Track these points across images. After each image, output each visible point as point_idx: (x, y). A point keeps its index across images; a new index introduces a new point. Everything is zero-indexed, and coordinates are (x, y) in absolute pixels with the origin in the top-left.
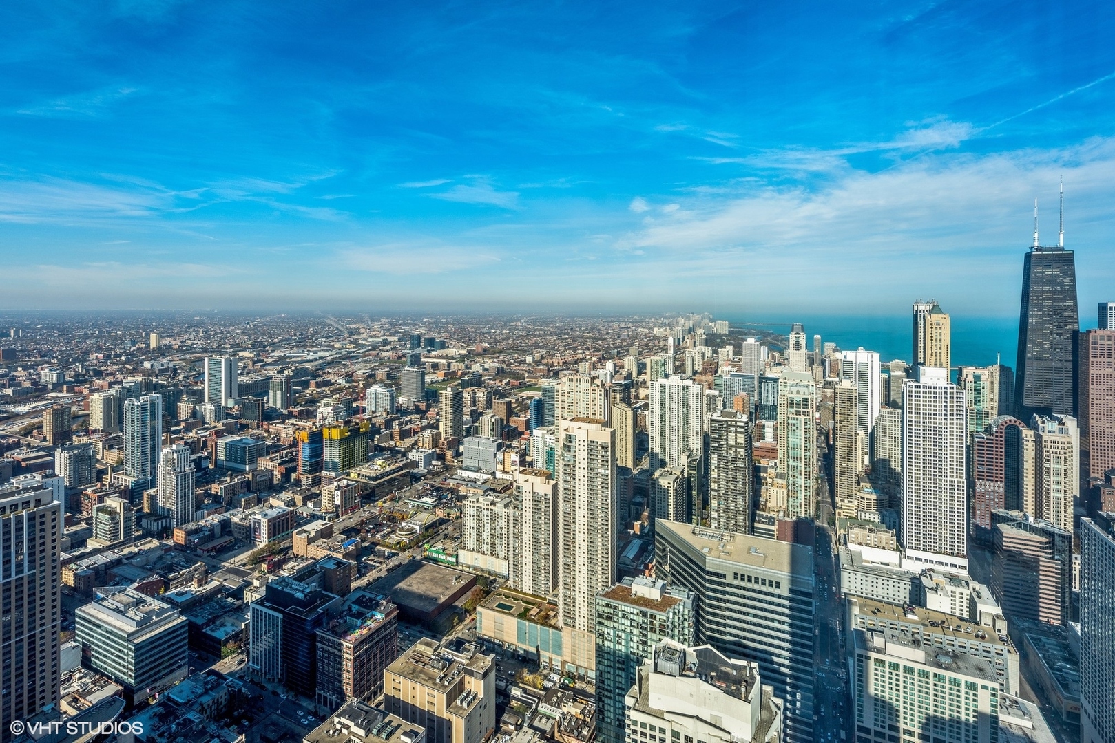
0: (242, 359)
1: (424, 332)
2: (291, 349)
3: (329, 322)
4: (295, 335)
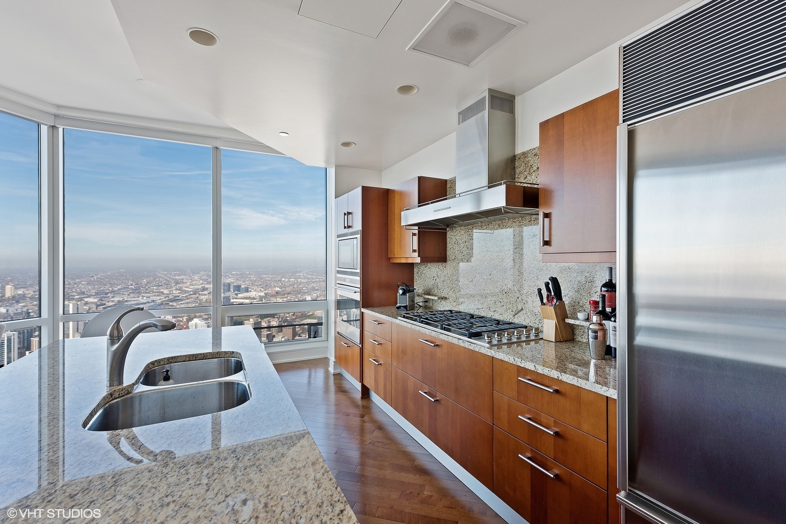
0: (86, 303)
1: (232, 281)
2: (129, 295)
3: (159, 275)
4: (132, 285)
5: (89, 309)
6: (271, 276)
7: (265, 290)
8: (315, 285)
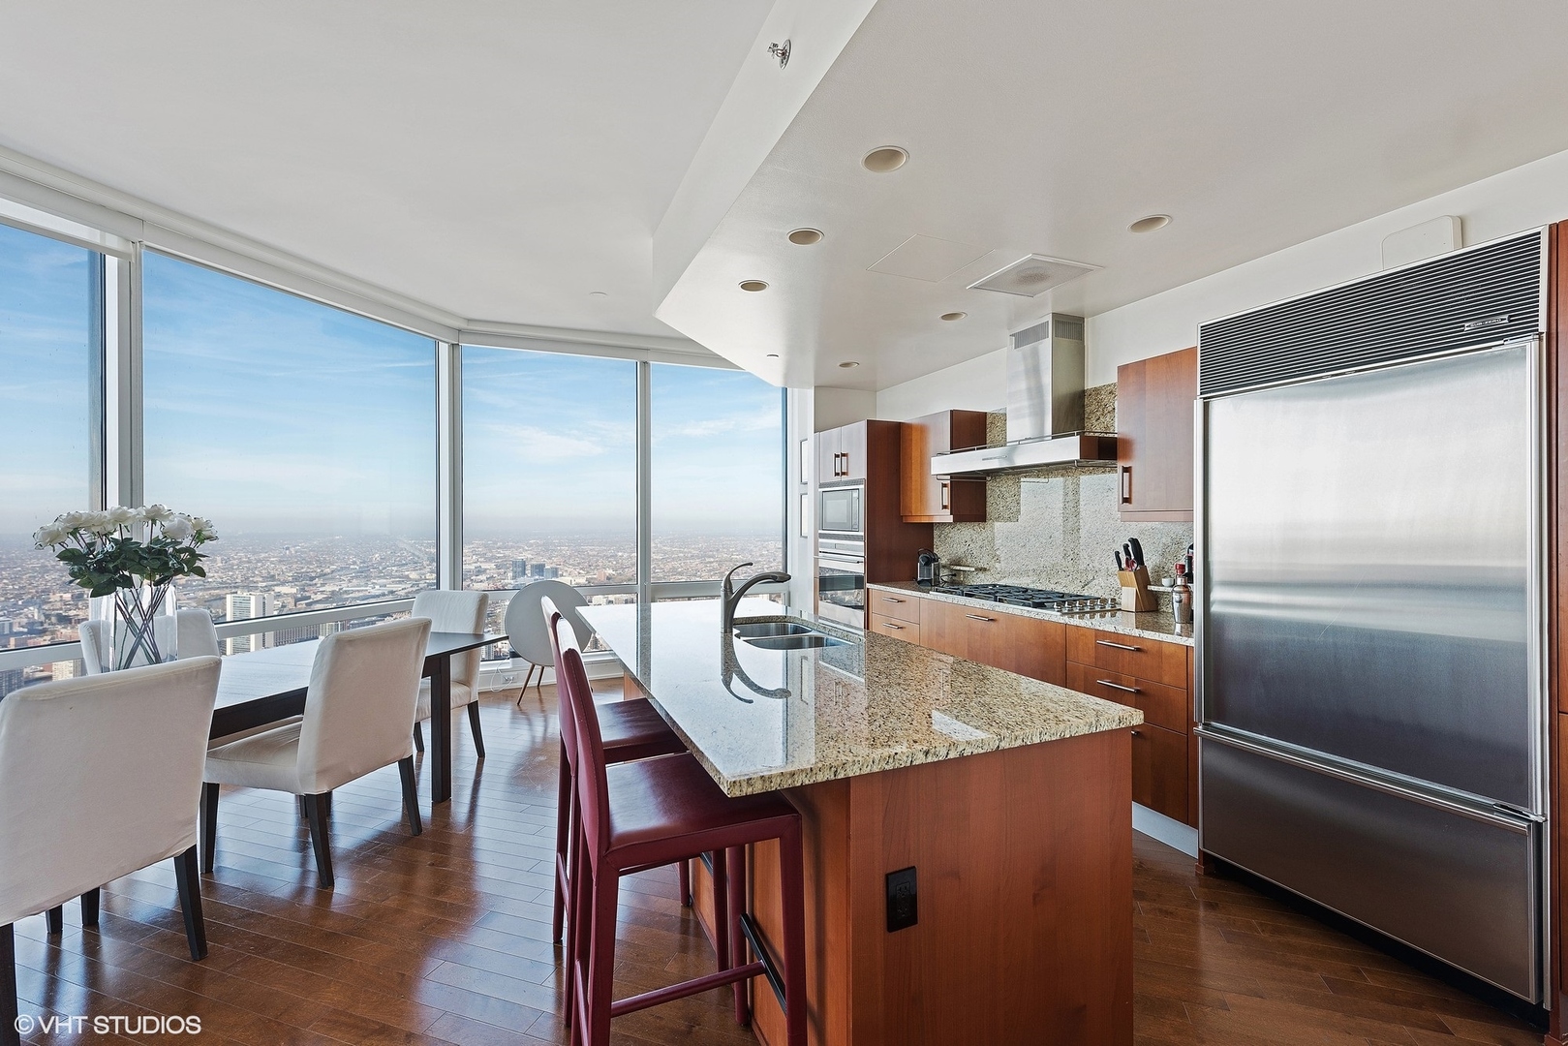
0: (278, 596)
1: (530, 556)
2: (349, 581)
3: (402, 546)
4: (354, 563)
5: (283, 606)
6: (599, 548)
7: (588, 572)
8: (676, 564)
